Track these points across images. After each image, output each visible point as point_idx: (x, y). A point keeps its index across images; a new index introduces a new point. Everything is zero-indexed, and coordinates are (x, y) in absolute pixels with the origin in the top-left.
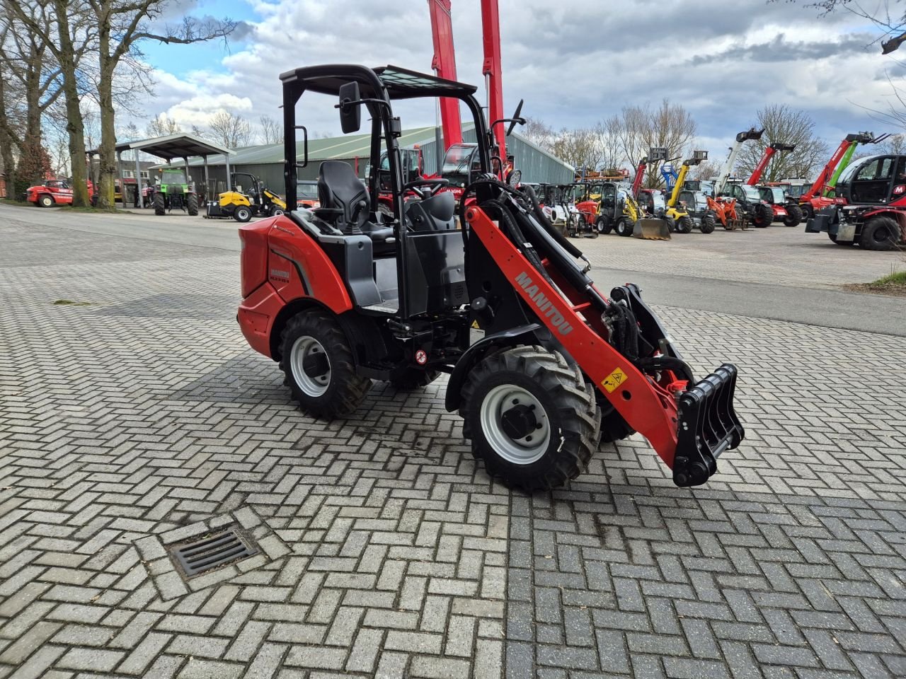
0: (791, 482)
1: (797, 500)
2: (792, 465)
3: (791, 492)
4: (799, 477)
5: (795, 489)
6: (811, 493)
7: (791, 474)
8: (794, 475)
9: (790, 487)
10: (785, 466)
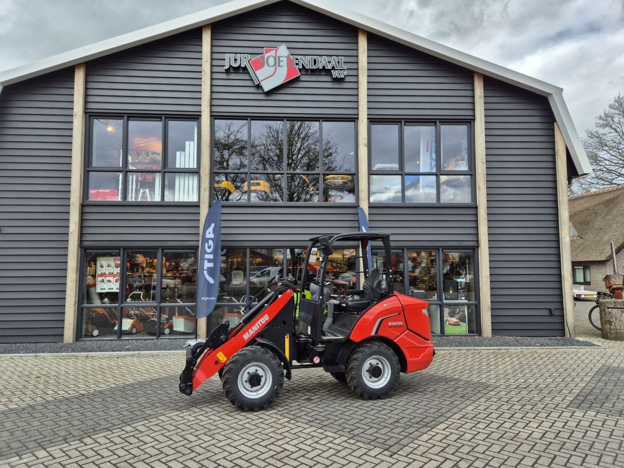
0: (159, 421)
1: (155, 416)
2: (161, 428)
3: (158, 418)
4: (156, 425)
5: (157, 419)
6: (150, 420)
7: (161, 425)
8: (159, 424)
9: (159, 419)
10: (164, 427)
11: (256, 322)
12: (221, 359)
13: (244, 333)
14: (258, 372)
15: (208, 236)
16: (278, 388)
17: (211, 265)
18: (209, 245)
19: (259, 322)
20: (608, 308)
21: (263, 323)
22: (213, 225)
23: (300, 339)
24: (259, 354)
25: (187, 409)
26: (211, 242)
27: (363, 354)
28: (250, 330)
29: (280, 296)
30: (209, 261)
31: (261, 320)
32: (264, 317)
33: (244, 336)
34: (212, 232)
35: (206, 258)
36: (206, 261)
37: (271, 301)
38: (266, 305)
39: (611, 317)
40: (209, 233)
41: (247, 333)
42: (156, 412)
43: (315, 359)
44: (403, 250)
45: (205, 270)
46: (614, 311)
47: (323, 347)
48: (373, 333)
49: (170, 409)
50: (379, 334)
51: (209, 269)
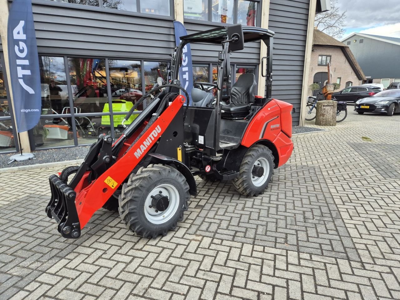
11: (148, 136)
12: (110, 185)
13: (135, 150)
14: (162, 194)
15: (16, 37)
16: (185, 206)
17: (28, 72)
18: (21, 48)
19: (151, 136)
20: (324, 106)
21: (156, 136)
22: (22, 23)
23: (187, 149)
24: (164, 174)
25: (72, 251)
26: (22, 45)
27: (252, 158)
28: (142, 146)
29: (170, 103)
30: (24, 67)
31: (153, 133)
32: (156, 128)
33: (135, 154)
34: (21, 32)
35: (17, 64)
36: (19, 69)
37: (161, 109)
38: (154, 114)
39: (325, 112)
40: (18, 33)
41: (138, 150)
42: (28, 268)
43: (207, 168)
44: (209, 64)
45: (20, 78)
46: (327, 108)
47: (221, 156)
48: (260, 138)
49: (47, 257)
50: (265, 138)
51: (24, 77)
